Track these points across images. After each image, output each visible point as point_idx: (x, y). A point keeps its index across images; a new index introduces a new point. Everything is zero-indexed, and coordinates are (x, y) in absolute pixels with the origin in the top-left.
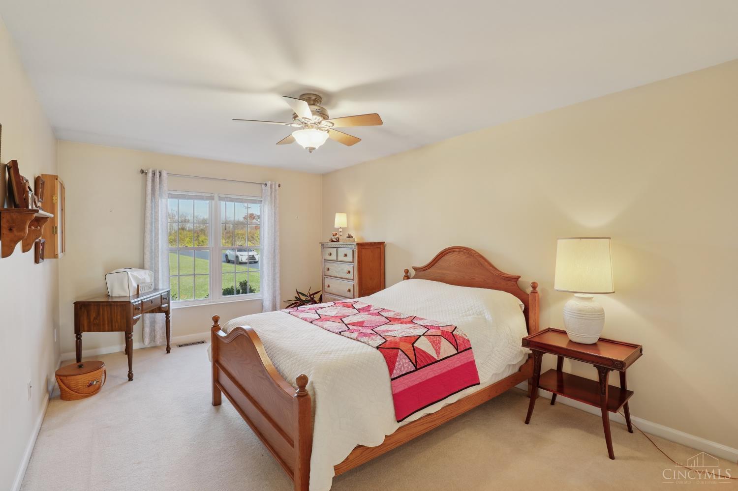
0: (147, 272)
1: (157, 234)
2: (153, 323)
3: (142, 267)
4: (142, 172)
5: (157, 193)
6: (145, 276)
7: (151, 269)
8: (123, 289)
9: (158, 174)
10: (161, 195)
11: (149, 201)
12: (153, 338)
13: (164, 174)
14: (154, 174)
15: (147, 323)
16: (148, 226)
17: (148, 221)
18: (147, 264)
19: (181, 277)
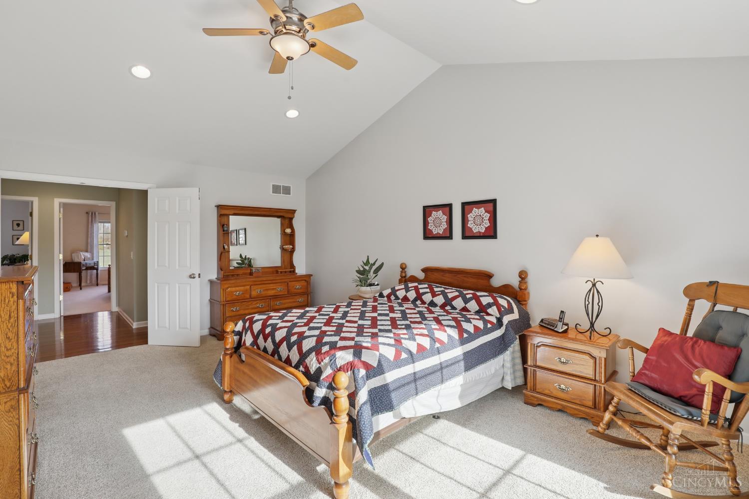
0: (89, 253)
1: (93, 239)
2: (91, 275)
3: (87, 251)
4: (87, 213)
5: (94, 222)
6: (88, 255)
7: (90, 252)
8: (78, 258)
9: (94, 214)
10: (95, 222)
11: (90, 226)
12: (91, 282)
13: (97, 214)
14: (92, 214)
15: (89, 274)
16: (90, 235)
17: (90, 233)
18: (89, 250)
19: (105, 257)
